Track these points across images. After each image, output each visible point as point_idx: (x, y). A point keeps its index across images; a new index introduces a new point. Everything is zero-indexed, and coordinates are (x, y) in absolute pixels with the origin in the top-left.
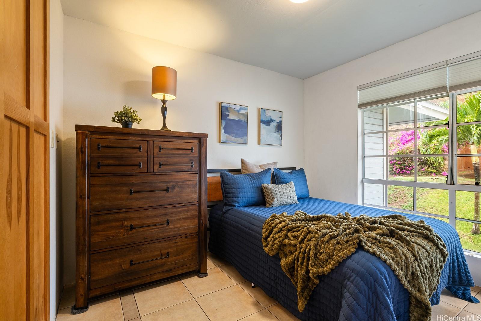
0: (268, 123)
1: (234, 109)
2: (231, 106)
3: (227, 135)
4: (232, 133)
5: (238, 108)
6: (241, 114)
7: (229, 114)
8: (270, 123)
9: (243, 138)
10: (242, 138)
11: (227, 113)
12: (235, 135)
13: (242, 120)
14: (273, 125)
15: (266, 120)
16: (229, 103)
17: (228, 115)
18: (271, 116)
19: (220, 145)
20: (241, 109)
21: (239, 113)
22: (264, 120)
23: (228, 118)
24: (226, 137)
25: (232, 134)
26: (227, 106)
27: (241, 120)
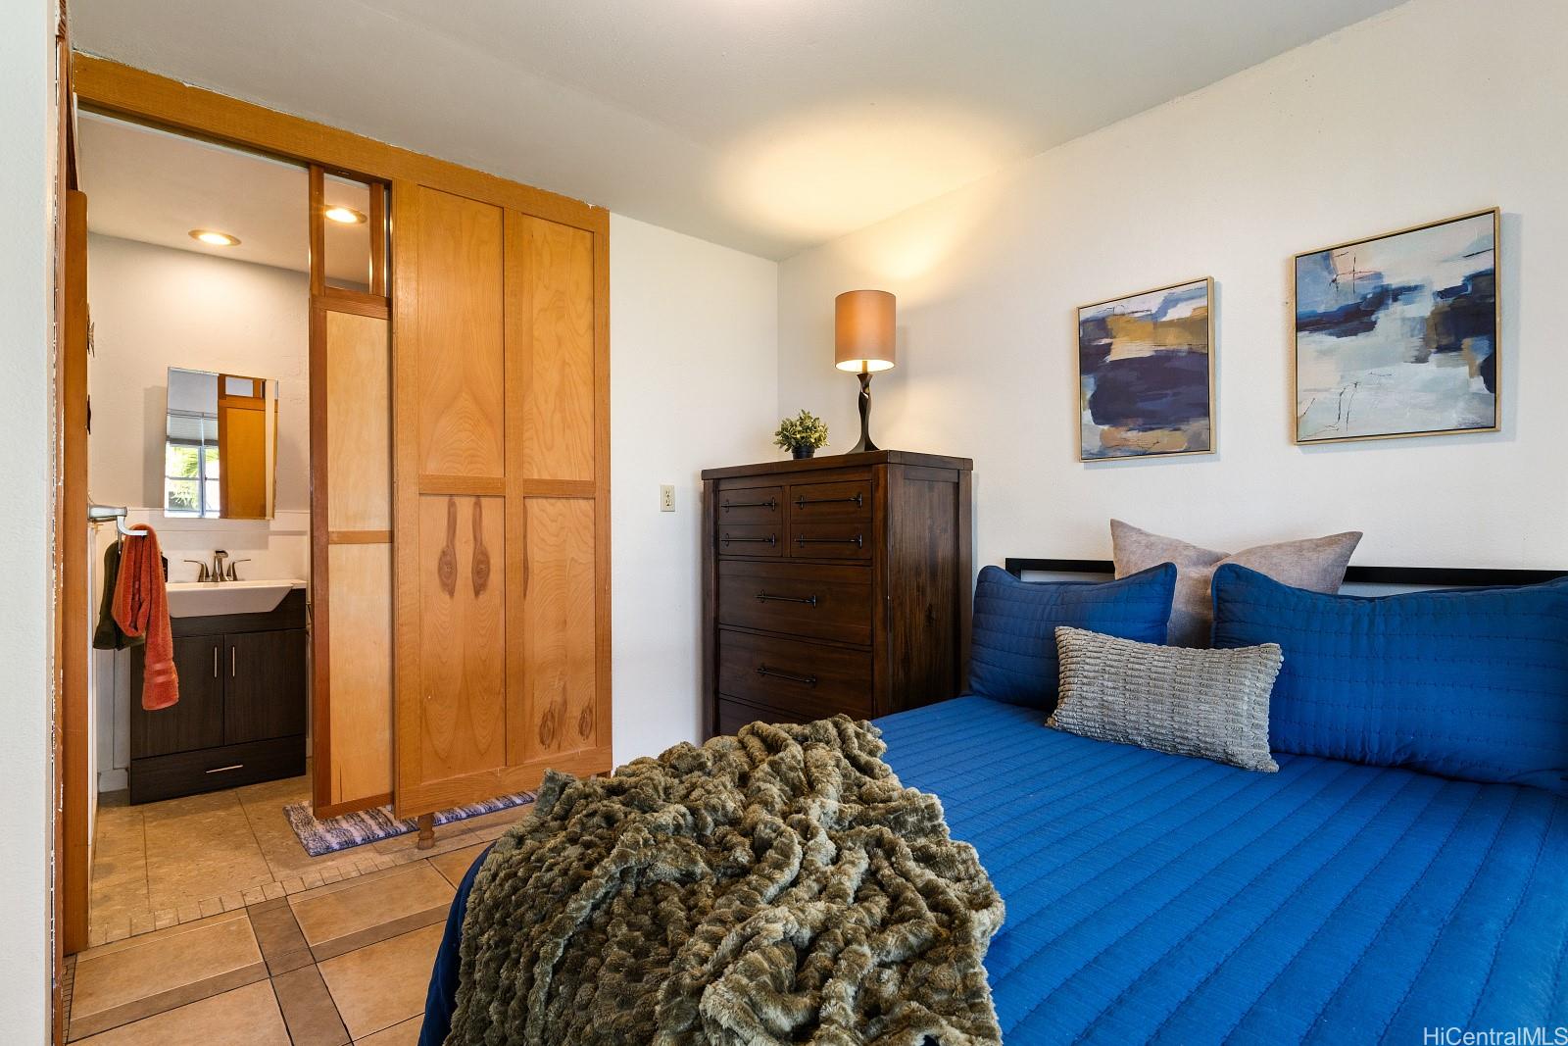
0: (1355, 318)
1: (1137, 315)
2: (1118, 310)
3: (1106, 427)
4: (1127, 417)
5: (1153, 303)
6: (1171, 323)
7: (1111, 344)
8: (1372, 313)
9: (1183, 427)
10: (1175, 430)
11: (1105, 341)
12: (1140, 421)
13: (1179, 351)
14: (1404, 319)
15: (1335, 308)
16: (1110, 298)
17: (1107, 349)
18: (1378, 276)
19: (1086, 468)
20: (1170, 303)
21: (1156, 325)
22: (1321, 309)
23: (1110, 358)
24: (1103, 435)
25: (1129, 421)
26: (1100, 315)
27: (1173, 351)
